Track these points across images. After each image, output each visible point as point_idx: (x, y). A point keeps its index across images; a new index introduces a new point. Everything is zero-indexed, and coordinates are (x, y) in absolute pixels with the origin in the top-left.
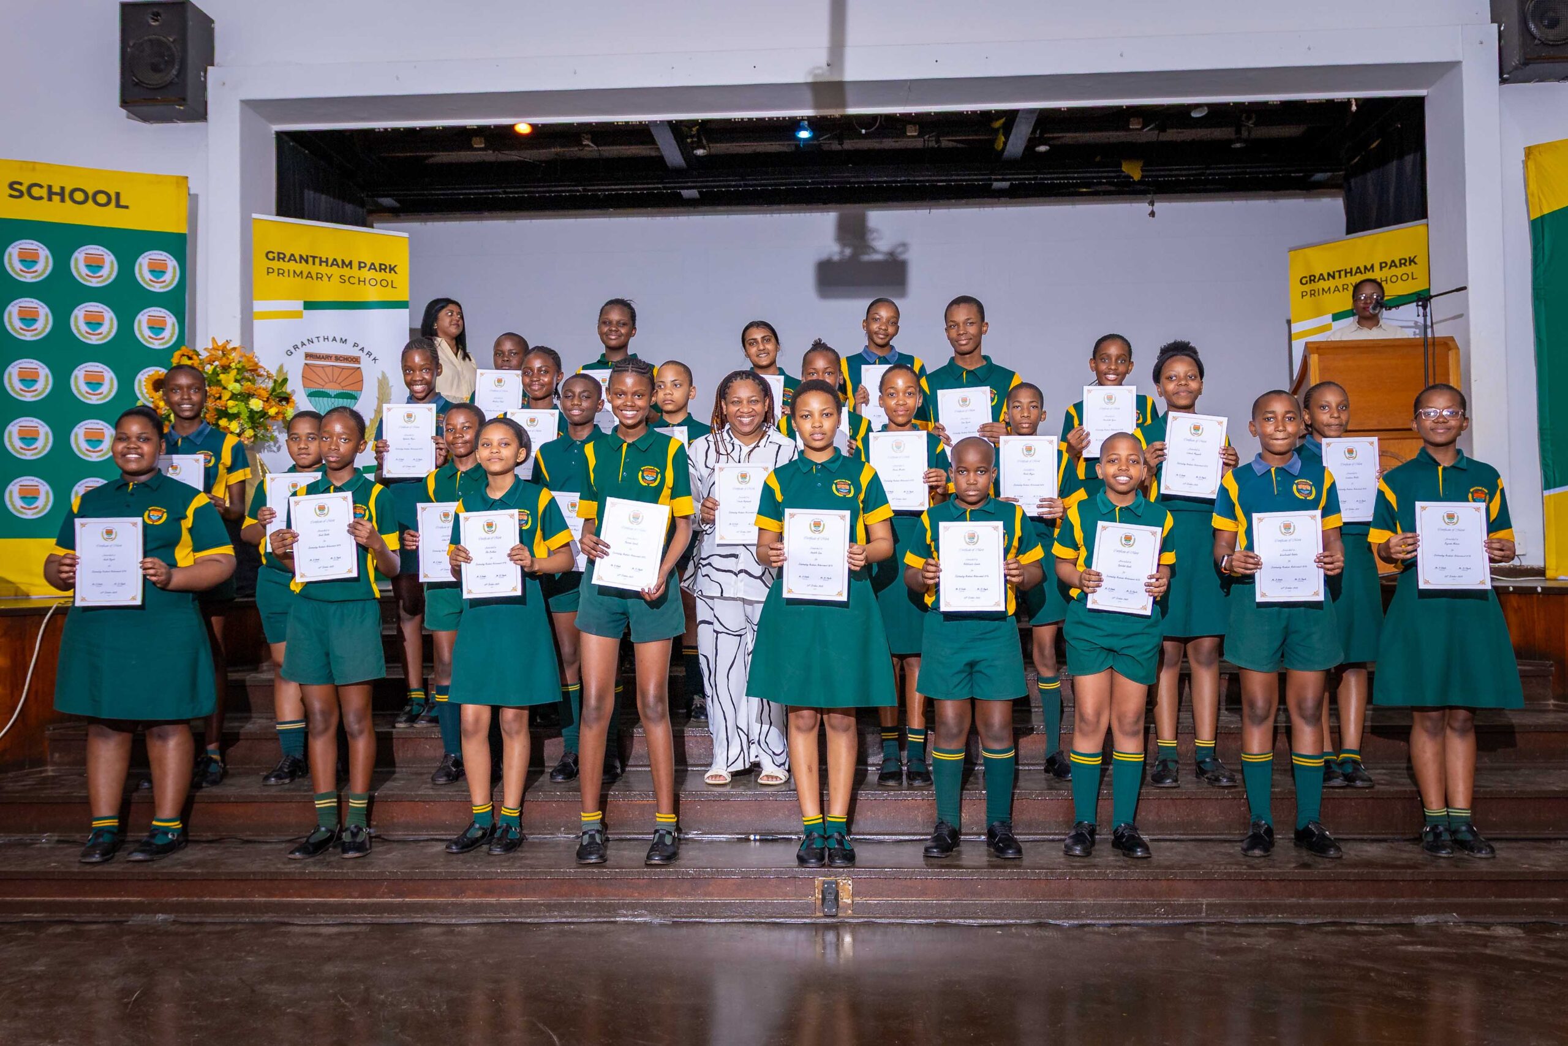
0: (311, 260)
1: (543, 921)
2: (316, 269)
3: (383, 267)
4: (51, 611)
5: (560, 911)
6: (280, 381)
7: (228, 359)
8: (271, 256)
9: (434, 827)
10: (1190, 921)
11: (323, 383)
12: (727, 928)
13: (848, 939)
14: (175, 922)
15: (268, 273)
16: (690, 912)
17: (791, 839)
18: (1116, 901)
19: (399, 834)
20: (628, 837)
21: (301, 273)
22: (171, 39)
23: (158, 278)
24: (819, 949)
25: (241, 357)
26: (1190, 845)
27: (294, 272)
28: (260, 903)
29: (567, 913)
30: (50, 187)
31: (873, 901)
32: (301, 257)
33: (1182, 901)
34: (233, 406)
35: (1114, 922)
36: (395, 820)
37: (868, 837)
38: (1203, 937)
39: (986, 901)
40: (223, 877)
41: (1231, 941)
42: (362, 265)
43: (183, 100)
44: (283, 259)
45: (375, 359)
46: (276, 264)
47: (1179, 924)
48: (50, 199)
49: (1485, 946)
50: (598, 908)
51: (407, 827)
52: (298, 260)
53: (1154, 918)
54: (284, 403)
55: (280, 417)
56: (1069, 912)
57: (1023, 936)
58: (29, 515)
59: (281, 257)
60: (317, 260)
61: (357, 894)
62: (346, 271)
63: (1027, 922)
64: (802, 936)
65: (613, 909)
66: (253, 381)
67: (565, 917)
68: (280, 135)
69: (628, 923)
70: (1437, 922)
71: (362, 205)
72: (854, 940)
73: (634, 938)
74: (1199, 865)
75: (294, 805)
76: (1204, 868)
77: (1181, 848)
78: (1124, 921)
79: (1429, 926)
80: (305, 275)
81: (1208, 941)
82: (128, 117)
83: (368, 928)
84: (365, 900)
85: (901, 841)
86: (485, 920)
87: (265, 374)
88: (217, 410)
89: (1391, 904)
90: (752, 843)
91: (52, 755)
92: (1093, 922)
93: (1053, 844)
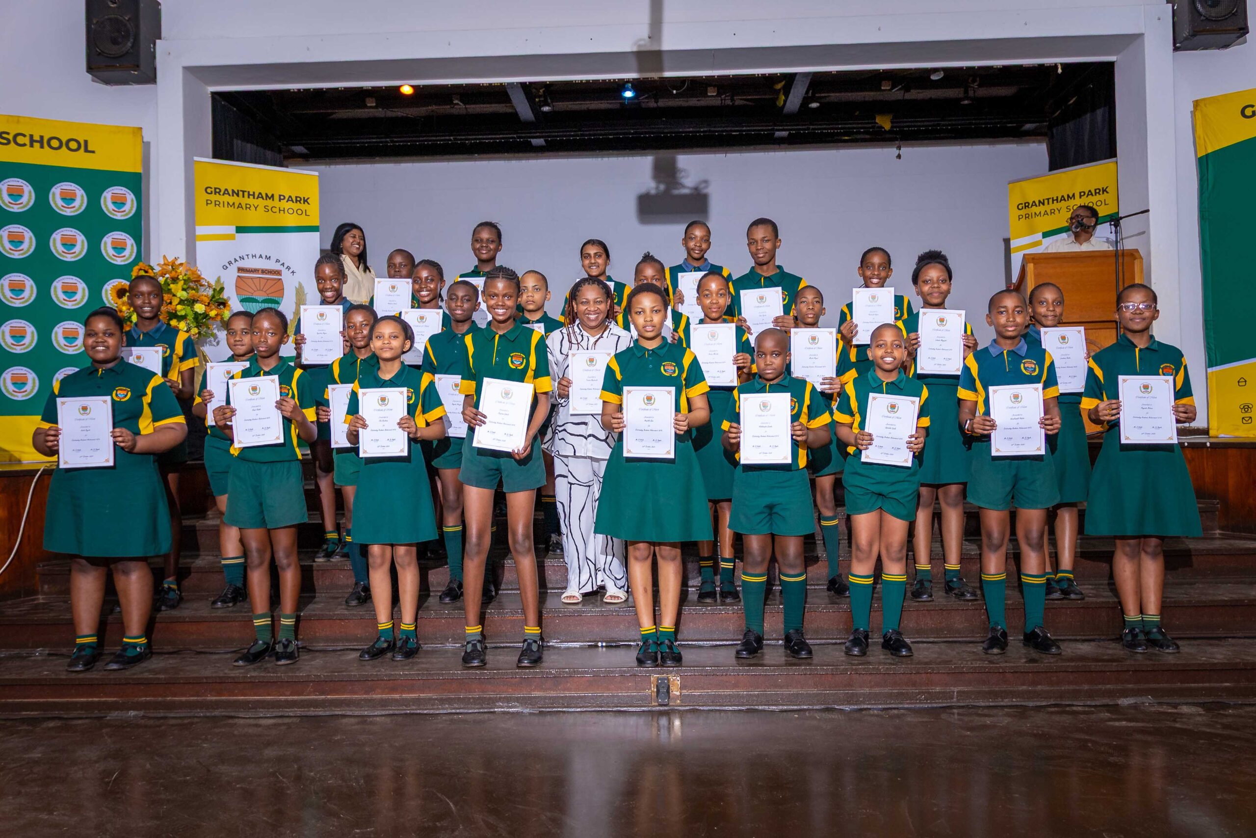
0: (241, 193)
1: (437, 712)
2: (246, 200)
3: (298, 199)
4: (40, 472)
5: (450, 704)
6: (218, 289)
7: (176, 272)
8: (209, 190)
9: (348, 640)
10: (944, 705)
11: (253, 291)
12: (583, 716)
13: (677, 723)
14: (143, 717)
15: (207, 204)
16: (552, 704)
17: (631, 645)
18: (886, 690)
19: (320, 646)
20: (502, 645)
21: (234, 204)
22: (127, 18)
23: (119, 208)
24: (654, 731)
25: (187, 271)
26: (943, 646)
27: (228, 203)
28: (211, 701)
29: (456, 706)
30: (31, 136)
31: (697, 693)
32: (233, 191)
33: (938, 689)
34: (181, 310)
35: (886, 706)
36: (318, 634)
37: (690, 643)
38: (955, 717)
39: (786, 691)
40: (182, 681)
41: (978, 721)
42: (282, 197)
43: (137, 67)
44: (219, 193)
45: (293, 272)
46: (213, 197)
47: (936, 708)
48: (32, 146)
49: (1175, 721)
50: (480, 701)
51: (327, 640)
52: (231, 193)
53: (916, 703)
54: (222, 307)
55: (219, 318)
56: (850, 699)
57: (816, 718)
58: (20, 397)
59: (217, 191)
60: (246, 194)
61: (289, 693)
62: (269, 203)
63: (817, 707)
64: (641, 721)
65: (492, 701)
66: (197, 290)
67: (454, 709)
68: (214, 95)
69: (504, 713)
70: (1136, 703)
71: (280, 152)
72: (682, 723)
73: (510, 724)
74: (951, 661)
75: (237, 624)
76: (955, 664)
77: (936, 648)
78: (894, 706)
79: (1130, 706)
80: (236, 207)
81: (959, 720)
82: (93, 81)
83: (297, 720)
84: (295, 698)
85: (717, 646)
86: (391, 712)
87: (206, 284)
88: (169, 313)
89: (1101, 689)
90: (600, 649)
91: (42, 587)
92: (869, 707)
93: (836, 646)
